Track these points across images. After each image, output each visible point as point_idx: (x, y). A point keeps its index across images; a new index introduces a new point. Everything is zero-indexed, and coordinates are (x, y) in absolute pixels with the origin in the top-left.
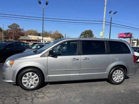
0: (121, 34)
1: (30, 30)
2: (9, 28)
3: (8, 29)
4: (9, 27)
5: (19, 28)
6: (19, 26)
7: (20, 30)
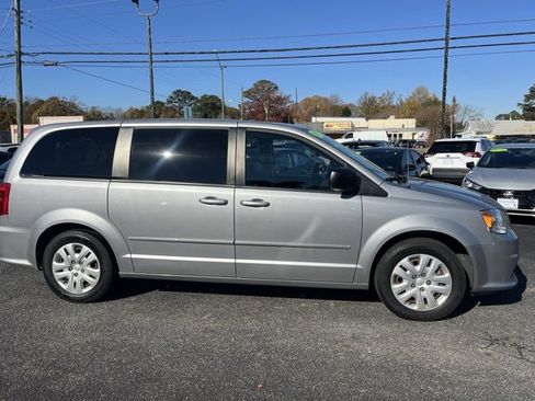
1: (311, 96)
2: (246, 100)
3: (246, 103)
4: (247, 94)
5: (277, 94)
6: (276, 88)
7: (280, 100)
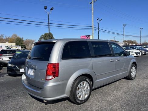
0: (83, 36)
